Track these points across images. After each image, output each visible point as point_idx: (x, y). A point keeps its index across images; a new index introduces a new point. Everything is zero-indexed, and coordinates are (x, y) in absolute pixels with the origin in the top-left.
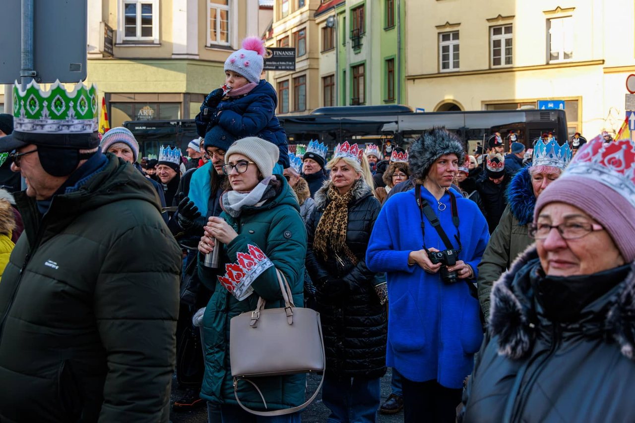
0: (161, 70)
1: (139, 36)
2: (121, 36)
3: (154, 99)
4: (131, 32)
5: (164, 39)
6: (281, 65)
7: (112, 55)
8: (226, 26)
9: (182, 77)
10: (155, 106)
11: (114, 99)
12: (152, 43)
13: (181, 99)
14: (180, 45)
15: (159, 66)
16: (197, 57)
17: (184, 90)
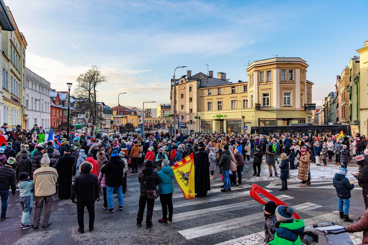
0: (270, 113)
1: (266, 105)
2: (262, 105)
3: (269, 120)
4: (264, 104)
5: (271, 105)
6: (311, 109)
7: (260, 110)
8: (289, 101)
9: (275, 114)
10: (270, 121)
11: (260, 120)
12: (269, 107)
13: (275, 119)
14: (275, 107)
15: (270, 112)
16: (279, 109)
17: (276, 117)
